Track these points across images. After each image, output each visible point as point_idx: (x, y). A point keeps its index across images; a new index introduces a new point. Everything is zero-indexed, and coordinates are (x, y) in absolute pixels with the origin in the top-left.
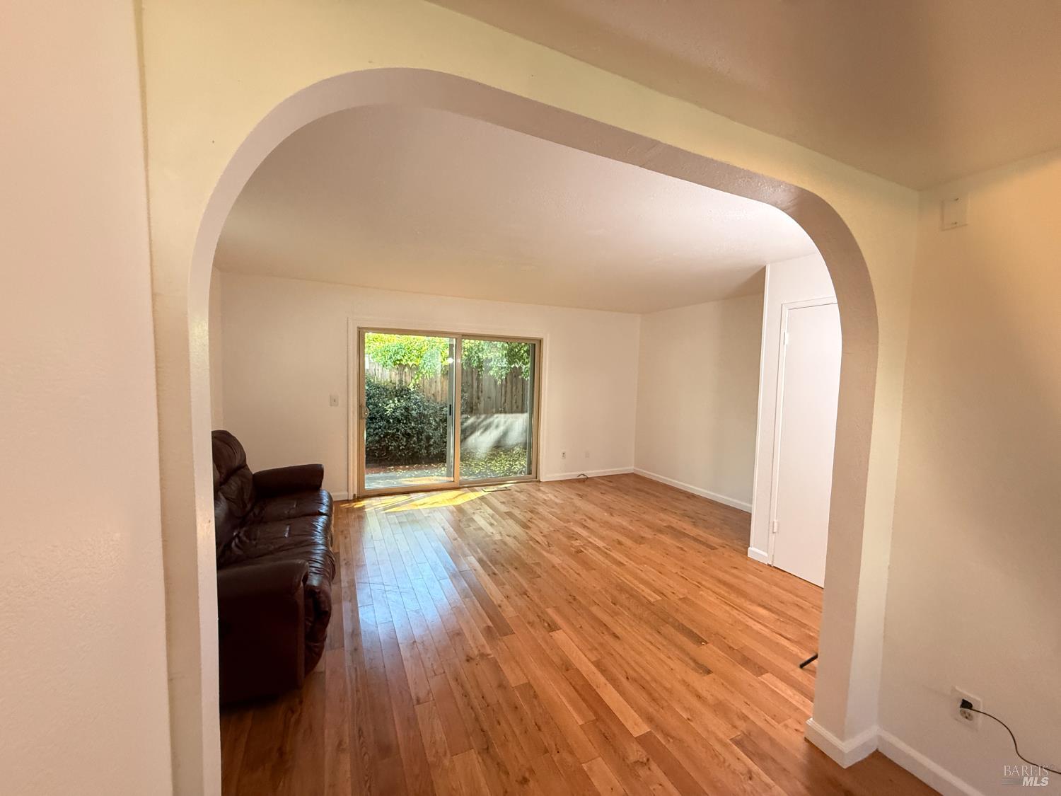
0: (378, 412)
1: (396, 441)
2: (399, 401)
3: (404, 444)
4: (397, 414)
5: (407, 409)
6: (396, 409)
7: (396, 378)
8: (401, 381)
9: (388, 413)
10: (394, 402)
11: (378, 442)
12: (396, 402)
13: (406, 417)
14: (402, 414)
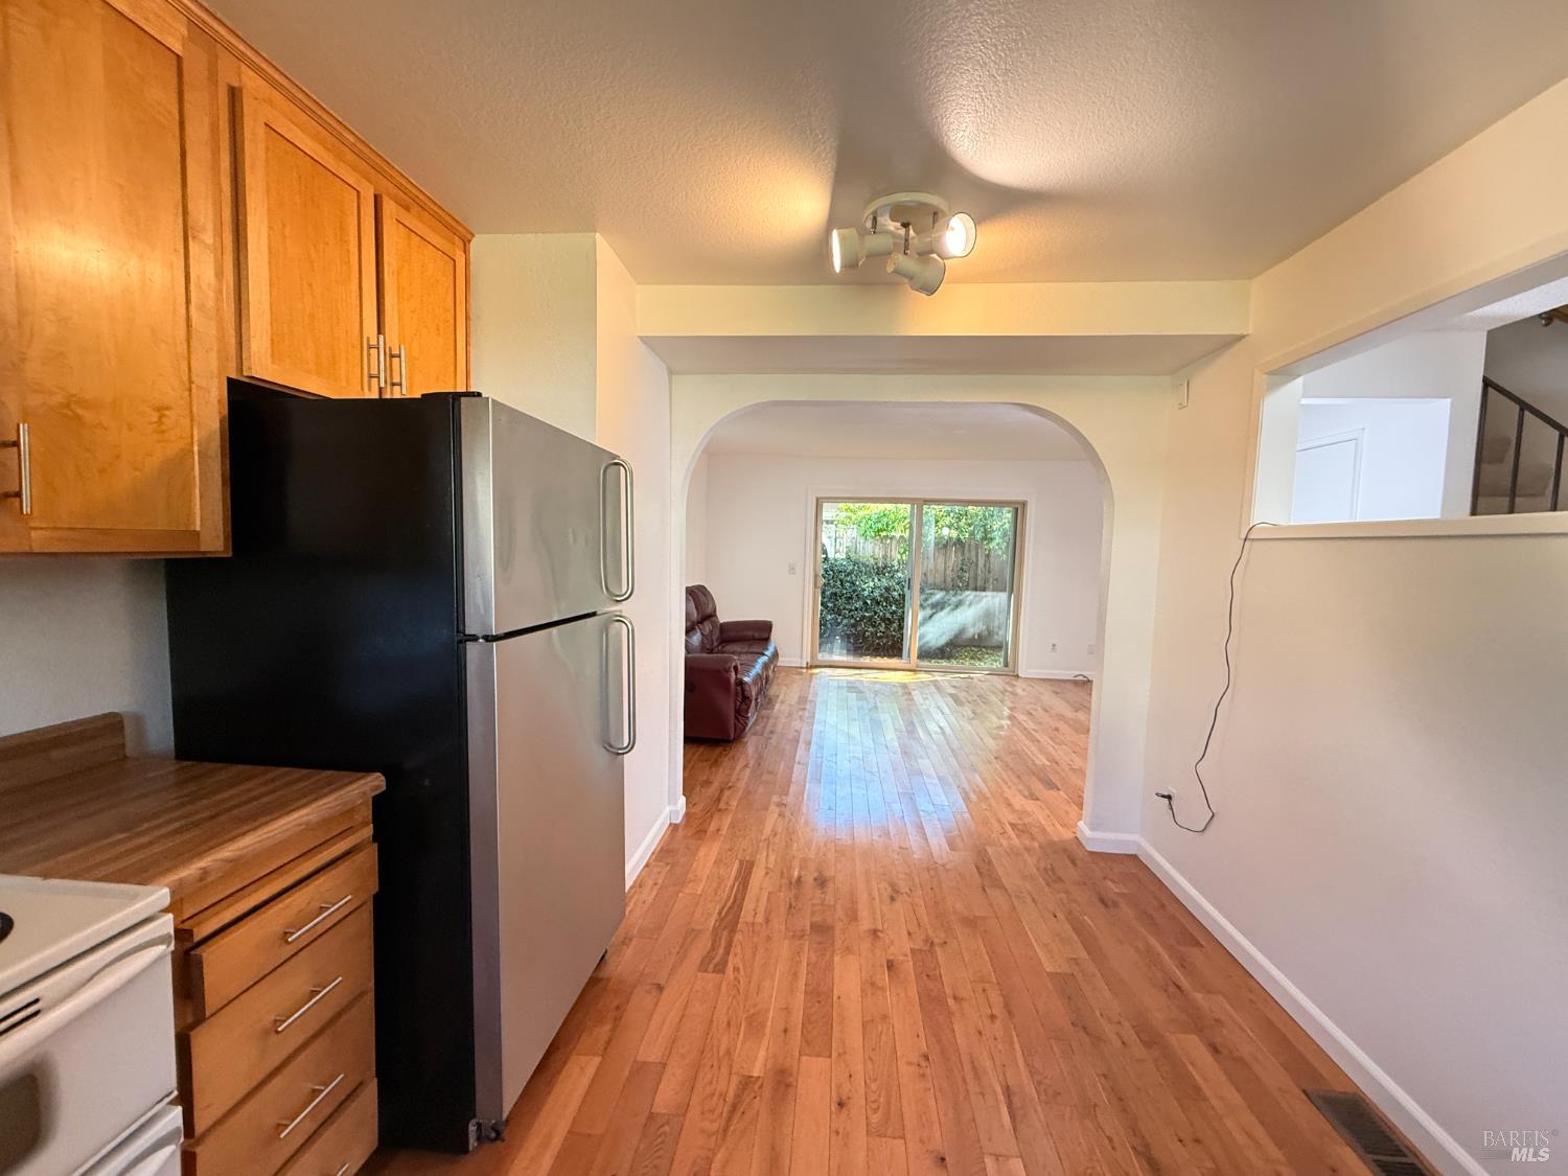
0: (854, 591)
1: (874, 626)
2: (879, 580)
3: (882, 629)
4: (876, 594)
5: (887, 589)
6: (875, 587)
7: (879, 553)
8: (885, 557)
9: (866, 593)
10: (873, 581)
11: (854, 626)
12: (876, 580)
13: (886, 599)
14: (881, 595)
